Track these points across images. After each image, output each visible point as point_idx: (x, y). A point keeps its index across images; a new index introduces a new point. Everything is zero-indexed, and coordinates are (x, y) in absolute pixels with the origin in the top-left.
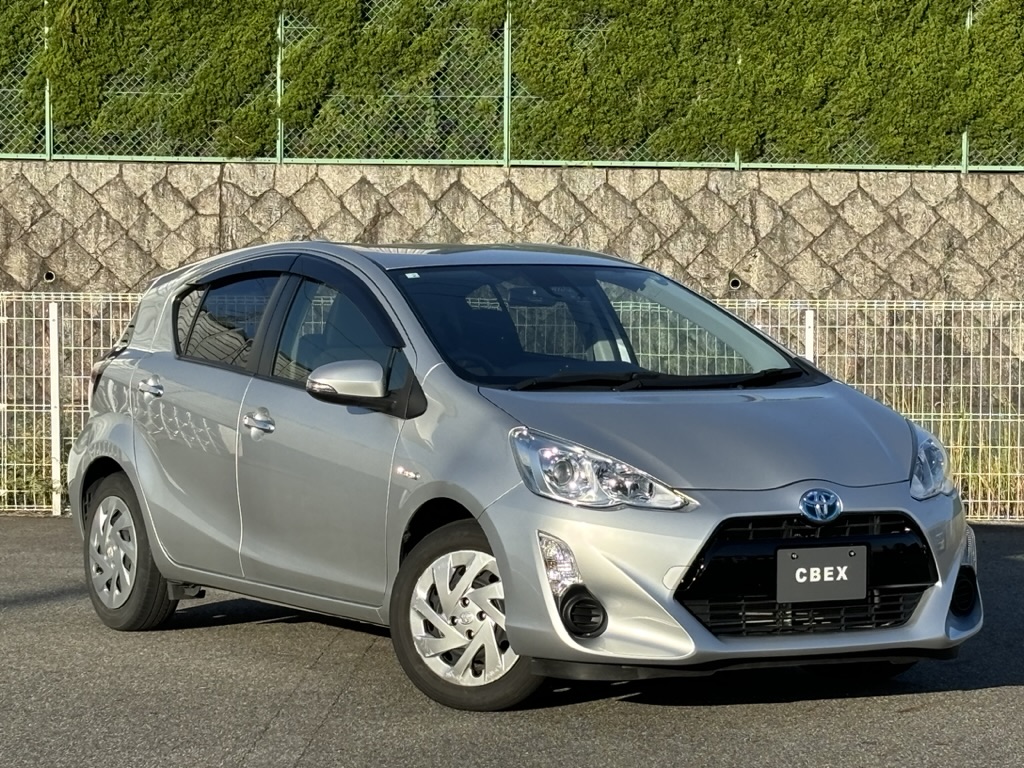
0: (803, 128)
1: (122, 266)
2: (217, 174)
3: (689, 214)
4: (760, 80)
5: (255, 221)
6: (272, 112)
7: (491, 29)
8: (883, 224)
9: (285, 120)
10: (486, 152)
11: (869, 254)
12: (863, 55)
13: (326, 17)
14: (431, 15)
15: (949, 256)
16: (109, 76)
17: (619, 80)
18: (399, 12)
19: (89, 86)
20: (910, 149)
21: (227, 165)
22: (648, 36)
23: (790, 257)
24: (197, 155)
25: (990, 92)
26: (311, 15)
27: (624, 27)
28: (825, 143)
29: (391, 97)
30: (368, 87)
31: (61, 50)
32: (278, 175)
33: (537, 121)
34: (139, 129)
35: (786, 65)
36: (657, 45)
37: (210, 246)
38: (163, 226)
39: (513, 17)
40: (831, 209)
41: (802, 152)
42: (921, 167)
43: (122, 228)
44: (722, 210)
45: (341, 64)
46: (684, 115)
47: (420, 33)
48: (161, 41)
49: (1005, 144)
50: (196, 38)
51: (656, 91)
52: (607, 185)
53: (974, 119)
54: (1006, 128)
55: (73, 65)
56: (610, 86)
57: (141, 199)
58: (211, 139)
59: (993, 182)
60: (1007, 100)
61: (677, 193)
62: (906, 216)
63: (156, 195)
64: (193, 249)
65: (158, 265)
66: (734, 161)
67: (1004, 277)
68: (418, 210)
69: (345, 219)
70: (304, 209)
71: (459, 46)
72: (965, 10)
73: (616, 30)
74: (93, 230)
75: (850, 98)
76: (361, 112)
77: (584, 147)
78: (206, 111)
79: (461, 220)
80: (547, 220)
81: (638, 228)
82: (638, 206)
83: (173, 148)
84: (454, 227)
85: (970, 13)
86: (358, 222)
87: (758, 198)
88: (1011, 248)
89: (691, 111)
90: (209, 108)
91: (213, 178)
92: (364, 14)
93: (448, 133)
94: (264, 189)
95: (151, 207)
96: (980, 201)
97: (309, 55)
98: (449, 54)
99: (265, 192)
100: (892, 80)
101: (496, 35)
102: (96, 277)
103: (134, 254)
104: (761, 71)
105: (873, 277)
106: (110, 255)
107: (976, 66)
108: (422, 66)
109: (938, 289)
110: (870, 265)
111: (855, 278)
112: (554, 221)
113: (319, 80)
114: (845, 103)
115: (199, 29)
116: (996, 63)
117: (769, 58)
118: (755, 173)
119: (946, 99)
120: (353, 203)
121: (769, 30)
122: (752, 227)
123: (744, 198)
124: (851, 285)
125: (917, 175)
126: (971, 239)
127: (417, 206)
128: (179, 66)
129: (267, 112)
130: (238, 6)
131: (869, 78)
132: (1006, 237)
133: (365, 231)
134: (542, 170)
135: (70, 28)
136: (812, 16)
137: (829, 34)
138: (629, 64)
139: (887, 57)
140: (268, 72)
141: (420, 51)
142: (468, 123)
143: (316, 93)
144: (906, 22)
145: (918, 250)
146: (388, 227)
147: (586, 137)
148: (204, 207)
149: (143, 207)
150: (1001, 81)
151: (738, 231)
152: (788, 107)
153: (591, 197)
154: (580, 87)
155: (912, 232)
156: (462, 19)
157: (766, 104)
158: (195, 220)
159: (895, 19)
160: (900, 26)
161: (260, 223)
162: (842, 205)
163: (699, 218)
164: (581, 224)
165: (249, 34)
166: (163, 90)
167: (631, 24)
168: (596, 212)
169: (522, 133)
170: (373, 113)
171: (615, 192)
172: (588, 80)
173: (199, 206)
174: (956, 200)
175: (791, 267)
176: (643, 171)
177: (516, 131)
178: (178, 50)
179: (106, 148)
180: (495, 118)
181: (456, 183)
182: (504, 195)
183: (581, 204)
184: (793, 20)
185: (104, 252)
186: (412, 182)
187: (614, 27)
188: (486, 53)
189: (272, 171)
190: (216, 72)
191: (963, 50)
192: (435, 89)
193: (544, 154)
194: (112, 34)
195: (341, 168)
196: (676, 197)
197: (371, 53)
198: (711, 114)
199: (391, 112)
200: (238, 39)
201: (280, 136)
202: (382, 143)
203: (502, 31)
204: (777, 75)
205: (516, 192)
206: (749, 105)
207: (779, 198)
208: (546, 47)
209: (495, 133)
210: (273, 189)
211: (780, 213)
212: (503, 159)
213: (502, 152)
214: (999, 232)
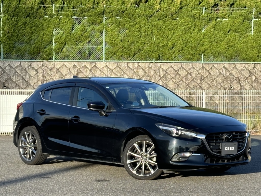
0: (168, 53)
1: (21, 84)
2: (42, 64)
3: (145, 72)
4: (159, 43)
5: (51, 74)
6: (52, 50)
7: (101, 32)
8: (187, 74)
9: (55, 52)
10: (99, 59)
11: (184, 81)
12: (181, 38)
13: (64, 29)
14: (87, 29)
15: (201, 81)
16: (16, 42)
17: (129, 43)
18: (80, 28)
19: (11, 44)
20: (191, 58)
21: (44, 62)
22: (135, 34)
23: (167, 81)
24: (35, 59)
25: (208, 46)
26: (61, 28)
27: (130, 32)
28: (173, 57)
29: (79, 47)
30: (74, 44)
31: (5, 36)
32: (55, 64)
33: (110, 52)
34: (23, 54)
35: (165, 40)
36: (137, 36)
37: (41, 80)
38: (30, 75)
39: (105, 29)
40: (176, 71)
41: (168, 59)
42: (193, 62)
43: (21, 76)
44: (152, 71)
45: (68, 39)
46: (143, 51)
47: (85, 33)
48: (27, 35)
49: (211, 57)
50: (35, 34)
51: (137, 45)
52: (127, 66)
53: (205, 51)
54: (211, 54)
55: (8, 40)
56: (127, 45)
57: (25, 69)
59: (210, 65)
60: (211, 48)
61: (143, 68)
62: (192, 73)
63: (29, 68)
64: (37, 80)
65: (29, 84)
66: (153, 61)
67: (213, 86)
68: (87, 72)
69: (71, 74)
70: (61, 71)
71: (93, 36)
72: (202, 28)
74: (15, 76)
76: (72, 50)
77: (121, 57)
78: (38, 50)
79: (96, 74)
80: (115, 74)
81: (135, 75)
82: (134, 70)
83: (30, 58)
85: (203, 29)
86: (74, 74)
87: (160, 69)
88: (214, 79)
90: (38, 49)
91: (41, 65)
92: (73, 28)
93: (91, 55)
94: (52, 67)
95: (27, 71)
96: (207, 69)
97: (60, 38)
98: (91, 37)
100: (187, 43)
101: (102, 33)
102: (16, 87)
103: (24, 81)
104: (159, 41)
105: (185, 86)
106: (19, 82)
107: (205, 40)
108: (85, 40)
109: (199, 88)
110: (184, 83)
111: (181, 86)
113: (63, 43)
114: (177, 48)
115: (36, 32)
116: (209, 40)
117: (161, 38)
118: (159, 63)
119: (199, 47)
120: (72, 70)
121: (161, 32)
122: (159, 75)
123: (157, 69)
124: (181, 87)
125: (194, 64)
126: (206, 77)
127: (86, 71)
128: (31, 40)
129: (51, 50)
130: (45, 27)
131: (182, 43)
132: (213, 77)
134: (113, 63)
135: (7, 32)
136: (170, 29)
137: (174, 33)
138: (131, 40)
139: (186, 38)
140: (51, 41)
141: (85, 37)
142: (95, 52)
143: (62, 46)
144: (190, 31)
145: (194, 80)
146: (80, 75)
147: (121, 56)
148: (39, 71)
149: (26, 71)
150: (210, 43)
151: (156, 76)
152: (165, 49)
153: (124, 68)
154: (120, 45)
155: (193, 76)
156: (94, 30)
157: (160, 48)
158: (37, 74)
159: (188, 30)
161: (52, 75)
162: (178, 70)
163: (148, 73)
164: (122, 75)
165: (47, 33)
166: (28, 45)
167: (131, 31)
168: (125, 72)
170: (74, 50)
171: (130, 68)
172: (122, 43)
174: (202, 69)
175: (168, 84)
176: (135, 63)
177: (106, 54)
178: (31, 36)
179: (15, 58)
180: (101, 51)
181: (95, 66)
182: (105, 68)
183: (122, 70)
184: (166, 30)
185: (17, 81)
186: (85, 66)
187: (127, 32)
188: (99, 37)
189: (54, 63)
190: (40, 41)
191: (202, 37)
192: (88, 45)
193: (112, 59)
194: (17, 33)
195: (69, 62)
196: (143, 69)
197: (74, 37)
198: (148, 51)
199: (78, 50)
200: (45, 34)
201: (54, 55)
202: (77, 57)
203: (103, 32)
204: (163, 42)
205: (108, 67)
206: (157, 49)
207: (165, 69)
208: (113, 36)
209: (101, 55)
210: (54, 67)
211: (165, 72)
212: (103, 60)
213: (103, 59)
214: (212, 76)
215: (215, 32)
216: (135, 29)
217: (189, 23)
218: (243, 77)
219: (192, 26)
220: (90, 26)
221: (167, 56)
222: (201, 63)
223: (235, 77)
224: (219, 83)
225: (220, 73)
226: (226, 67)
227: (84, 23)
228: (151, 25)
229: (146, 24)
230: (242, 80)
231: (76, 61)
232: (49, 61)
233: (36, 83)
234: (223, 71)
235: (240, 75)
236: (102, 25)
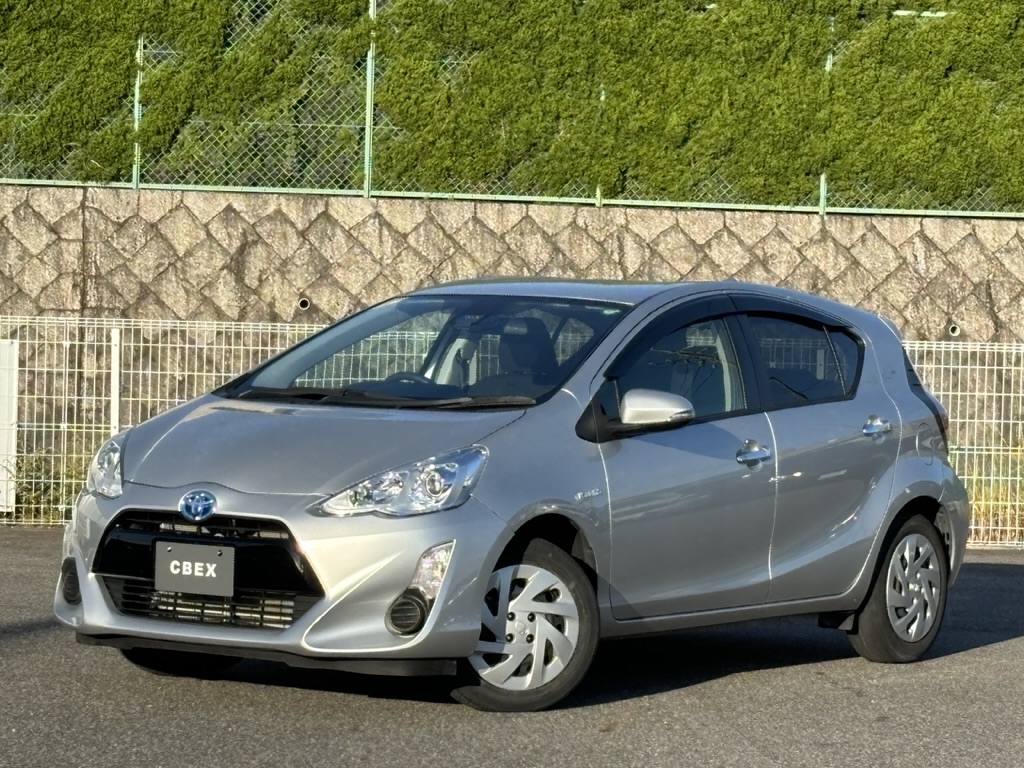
0: (665, 165)
2: (79, 198)
3: (557, 250)
4: (624, 117)
5: (119, 247)
6: (128, 136)
7: (355, 57)
8: (749, 264)
9: (143, 145)
10: (346, 182)
12: (726, 96)
13: (187, 41)
14: (294, 42)
17: (483, 113)
18: (261, 38)
20: (770, 190)
21: (90, 189)
22: (512, 70)
24: (50, 178)
25: (850, 135)
26: (173, 38)
27: (489, 60)
28: (686, 182)
29: (251, 124)
30: (229, 112)
32: (142, 199)
33: (398, 153)
35: (649, 103)
36: (521, 80)
37: (74, 272)
38: (25, 250)
39: (377, 47)
40: (699, 248)
41: (664, 189)
42: (780, 208)
44: (589, 246)
45: (201, 90)
46: (546, 150)
47: (282, 60)
48: (17, 62)
49: (862, 186)
50: (53, 60)
51: (519, 125)
52: (474, 218)
53: (834, 160)
54: (863, 171)
56: (475, 118)
58: (65, 163)
59: (856, 225)
61: (545, 229)
62: (771, 256)
63: (17, 218)
64: (56, 274)
65: (20, 290)
66: (595, 196)
68: (286, 238)
69: (211, 247)
70: (170, 236)
71: (321, 75)
72: (825, 53)
73: (481, 63)
75: (711, 138)
76: (220, 139)
77: (445, 179)
78: (62, 133)
79: (329, 250)
80: (417, 253)
81: (507, 263)
82: (507, 239)
83: (25, 170)
84: (322, 258)
85: (830, 56)
86: (225, 251)
87: (626, 235)
88: (874, 290)
89: (553, 147)
90: (65, 130)
91: (76, 203)
92: (225, 40)
93: (309, 161)
94: (127, 215)
95: (11, 230)
96: (844, 244)
97: (169, 79)
98: (310, 83)
99: (130, 217)
100: (754, 121)
101: (359, 64)
104: (625, 108)
107: (836, 108)
108: (284, 94)
112: (423, 253)
113: (179, 105)
114: (708, 142)
115: (56, 50)
116: (856, 106)
117: (634, 94)
118: (623, 210)
119: (806, 141)
120: (219, 231)
121: (633, 67)
122: (621, 263)
123: (612, 234)
125: (782, 215)
126: (835, 280)
127: (284, 236)
128: (34, 87)
129: (124, 135)
130: (97, 28)
131: (731, 117)
132: (868, 279)
133: (232, 259)
134: (410, 201)
136: (676, 55)
137: (693, 72)
138: (494, 98)
139: (750, 98)
140: (125, 96)
141: (282, 79)
142: (328, 152)
143: (176, 119)
144: (769, 63)
146: (255, 256)
147: (448, 169)
148: (66, 231)
149: (4, 231)
150: (860, 124)
151: (606, 267)
152: (650, 144)
153: (460, 230)
154: (444, 119)
155: (778, 273)
156: (325, 47)
157: (628, 141)
158: (57, 245)
159: (758, 60)
160: (762, 67)
161: (124, 249)
162: (708, 244)
163: (567, 253)
164: (450, 257)
165: (108, 56)
166: (17, 111)
167: (495, 57)
168: (465, 245)
169: (383, 165)
170: (232, 140)
171: (485, 226)
172: (452, 112)
173: (62, 230)
174: (820, 241)
176: (512, 205)
177: (377, 162)
178: (34, 71)
180: (356, 147)
181: (324, 213)
182: (372, 227)
183: (449, 237)
184: (658, 58)
186: (279, 212)
187: (478, 60)
188: (349, 82)
189: (136, 197)
190: (72, 95)
191: (824, 92)
192: (296, 117)
193: (404, 185)
195: (206, 195)
196: (544, 232)
197: (233, 80)
198: (573, 149)
199: (250, 140)
200: (96, 62)
201: (136, 159)
202: (241, 170)
203: (365, 61)
204: (641, 113)
205: (385, 224)
206: (613, 142)
207: (647, 235)
208: (410, 77)
209: (356, 163)
210: (137, 215)
211: (647, 250)
212: (363, 189)
213: (363, 183)
214: (862, 274)
215: (883, 74)
216: (512, 49)
217: (764, 27)
218: (1010, 283)
219: (776, 43)
220: (306, 28)
221: (660, 179)
222: (817, 213)
223: (968, 283)
224: (893, 307)
225: (901, 261)
226: (930, 236)
227: (279, 17)
228: (589, 33)
229: (567, 27)
230: (1003, 298)
231: (238, 189)
232: (114, 184)
233: (50, 289)
234: (918, 254)
235: (994, 276)
236: (360, 28)
